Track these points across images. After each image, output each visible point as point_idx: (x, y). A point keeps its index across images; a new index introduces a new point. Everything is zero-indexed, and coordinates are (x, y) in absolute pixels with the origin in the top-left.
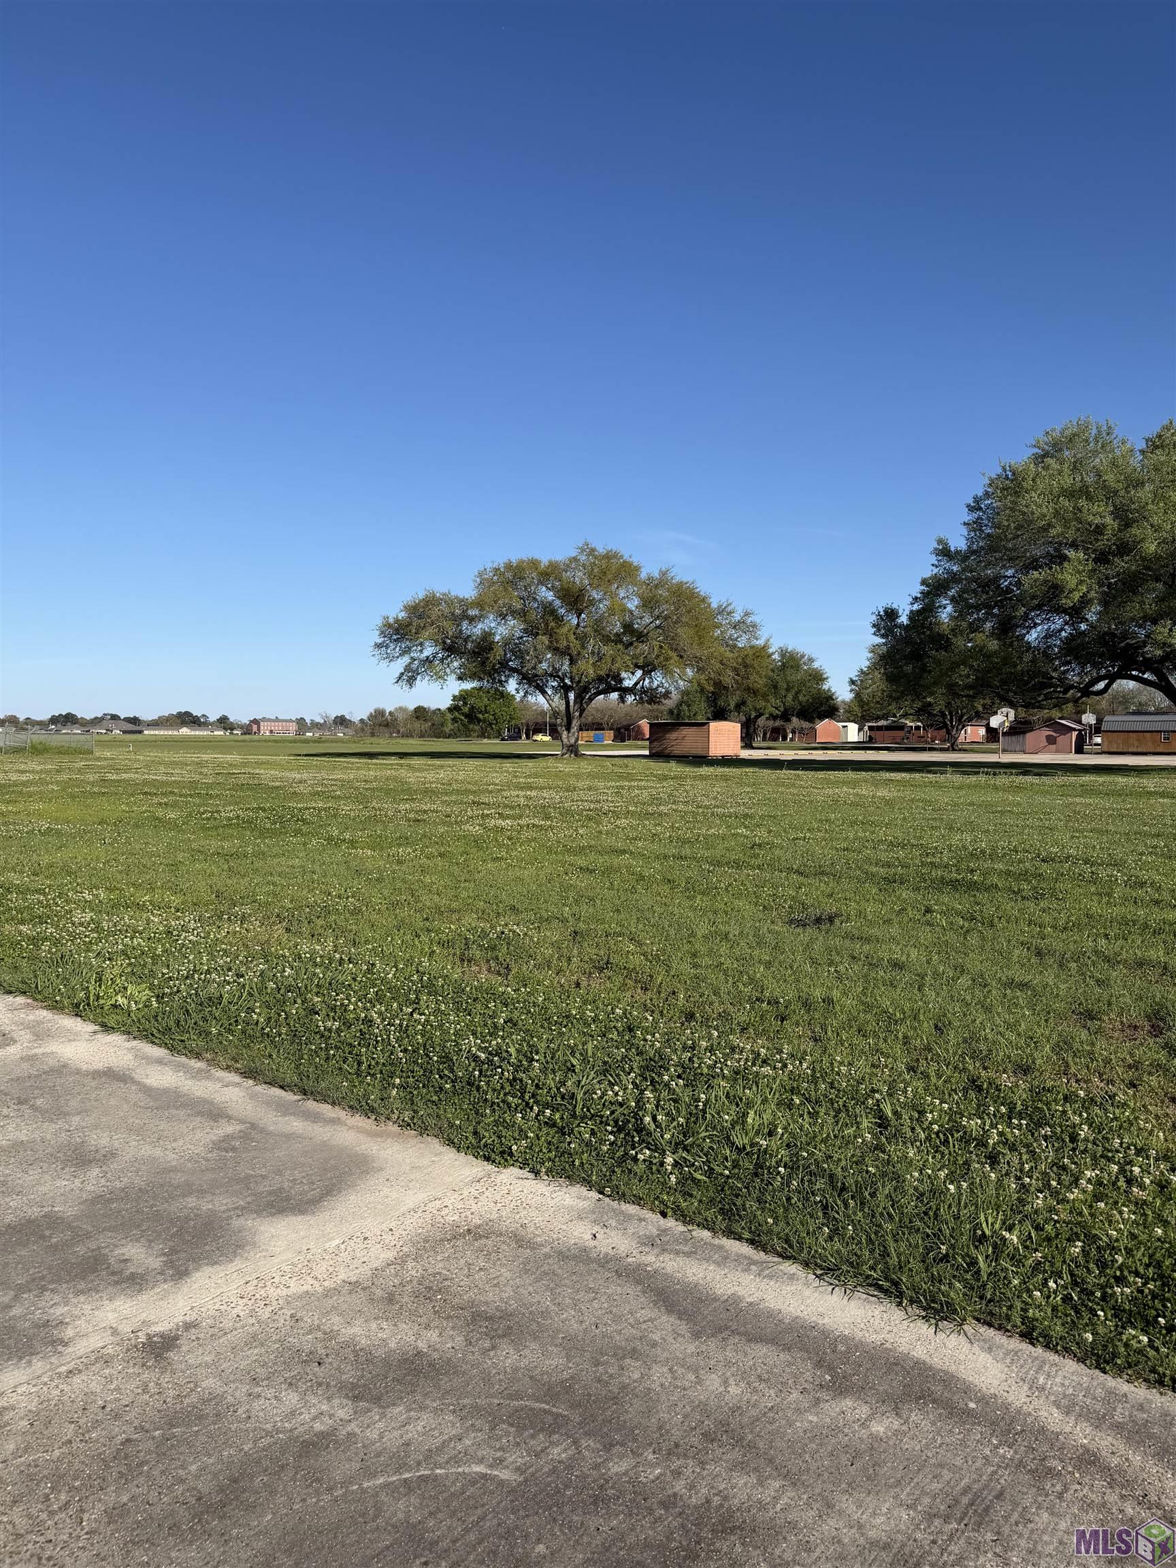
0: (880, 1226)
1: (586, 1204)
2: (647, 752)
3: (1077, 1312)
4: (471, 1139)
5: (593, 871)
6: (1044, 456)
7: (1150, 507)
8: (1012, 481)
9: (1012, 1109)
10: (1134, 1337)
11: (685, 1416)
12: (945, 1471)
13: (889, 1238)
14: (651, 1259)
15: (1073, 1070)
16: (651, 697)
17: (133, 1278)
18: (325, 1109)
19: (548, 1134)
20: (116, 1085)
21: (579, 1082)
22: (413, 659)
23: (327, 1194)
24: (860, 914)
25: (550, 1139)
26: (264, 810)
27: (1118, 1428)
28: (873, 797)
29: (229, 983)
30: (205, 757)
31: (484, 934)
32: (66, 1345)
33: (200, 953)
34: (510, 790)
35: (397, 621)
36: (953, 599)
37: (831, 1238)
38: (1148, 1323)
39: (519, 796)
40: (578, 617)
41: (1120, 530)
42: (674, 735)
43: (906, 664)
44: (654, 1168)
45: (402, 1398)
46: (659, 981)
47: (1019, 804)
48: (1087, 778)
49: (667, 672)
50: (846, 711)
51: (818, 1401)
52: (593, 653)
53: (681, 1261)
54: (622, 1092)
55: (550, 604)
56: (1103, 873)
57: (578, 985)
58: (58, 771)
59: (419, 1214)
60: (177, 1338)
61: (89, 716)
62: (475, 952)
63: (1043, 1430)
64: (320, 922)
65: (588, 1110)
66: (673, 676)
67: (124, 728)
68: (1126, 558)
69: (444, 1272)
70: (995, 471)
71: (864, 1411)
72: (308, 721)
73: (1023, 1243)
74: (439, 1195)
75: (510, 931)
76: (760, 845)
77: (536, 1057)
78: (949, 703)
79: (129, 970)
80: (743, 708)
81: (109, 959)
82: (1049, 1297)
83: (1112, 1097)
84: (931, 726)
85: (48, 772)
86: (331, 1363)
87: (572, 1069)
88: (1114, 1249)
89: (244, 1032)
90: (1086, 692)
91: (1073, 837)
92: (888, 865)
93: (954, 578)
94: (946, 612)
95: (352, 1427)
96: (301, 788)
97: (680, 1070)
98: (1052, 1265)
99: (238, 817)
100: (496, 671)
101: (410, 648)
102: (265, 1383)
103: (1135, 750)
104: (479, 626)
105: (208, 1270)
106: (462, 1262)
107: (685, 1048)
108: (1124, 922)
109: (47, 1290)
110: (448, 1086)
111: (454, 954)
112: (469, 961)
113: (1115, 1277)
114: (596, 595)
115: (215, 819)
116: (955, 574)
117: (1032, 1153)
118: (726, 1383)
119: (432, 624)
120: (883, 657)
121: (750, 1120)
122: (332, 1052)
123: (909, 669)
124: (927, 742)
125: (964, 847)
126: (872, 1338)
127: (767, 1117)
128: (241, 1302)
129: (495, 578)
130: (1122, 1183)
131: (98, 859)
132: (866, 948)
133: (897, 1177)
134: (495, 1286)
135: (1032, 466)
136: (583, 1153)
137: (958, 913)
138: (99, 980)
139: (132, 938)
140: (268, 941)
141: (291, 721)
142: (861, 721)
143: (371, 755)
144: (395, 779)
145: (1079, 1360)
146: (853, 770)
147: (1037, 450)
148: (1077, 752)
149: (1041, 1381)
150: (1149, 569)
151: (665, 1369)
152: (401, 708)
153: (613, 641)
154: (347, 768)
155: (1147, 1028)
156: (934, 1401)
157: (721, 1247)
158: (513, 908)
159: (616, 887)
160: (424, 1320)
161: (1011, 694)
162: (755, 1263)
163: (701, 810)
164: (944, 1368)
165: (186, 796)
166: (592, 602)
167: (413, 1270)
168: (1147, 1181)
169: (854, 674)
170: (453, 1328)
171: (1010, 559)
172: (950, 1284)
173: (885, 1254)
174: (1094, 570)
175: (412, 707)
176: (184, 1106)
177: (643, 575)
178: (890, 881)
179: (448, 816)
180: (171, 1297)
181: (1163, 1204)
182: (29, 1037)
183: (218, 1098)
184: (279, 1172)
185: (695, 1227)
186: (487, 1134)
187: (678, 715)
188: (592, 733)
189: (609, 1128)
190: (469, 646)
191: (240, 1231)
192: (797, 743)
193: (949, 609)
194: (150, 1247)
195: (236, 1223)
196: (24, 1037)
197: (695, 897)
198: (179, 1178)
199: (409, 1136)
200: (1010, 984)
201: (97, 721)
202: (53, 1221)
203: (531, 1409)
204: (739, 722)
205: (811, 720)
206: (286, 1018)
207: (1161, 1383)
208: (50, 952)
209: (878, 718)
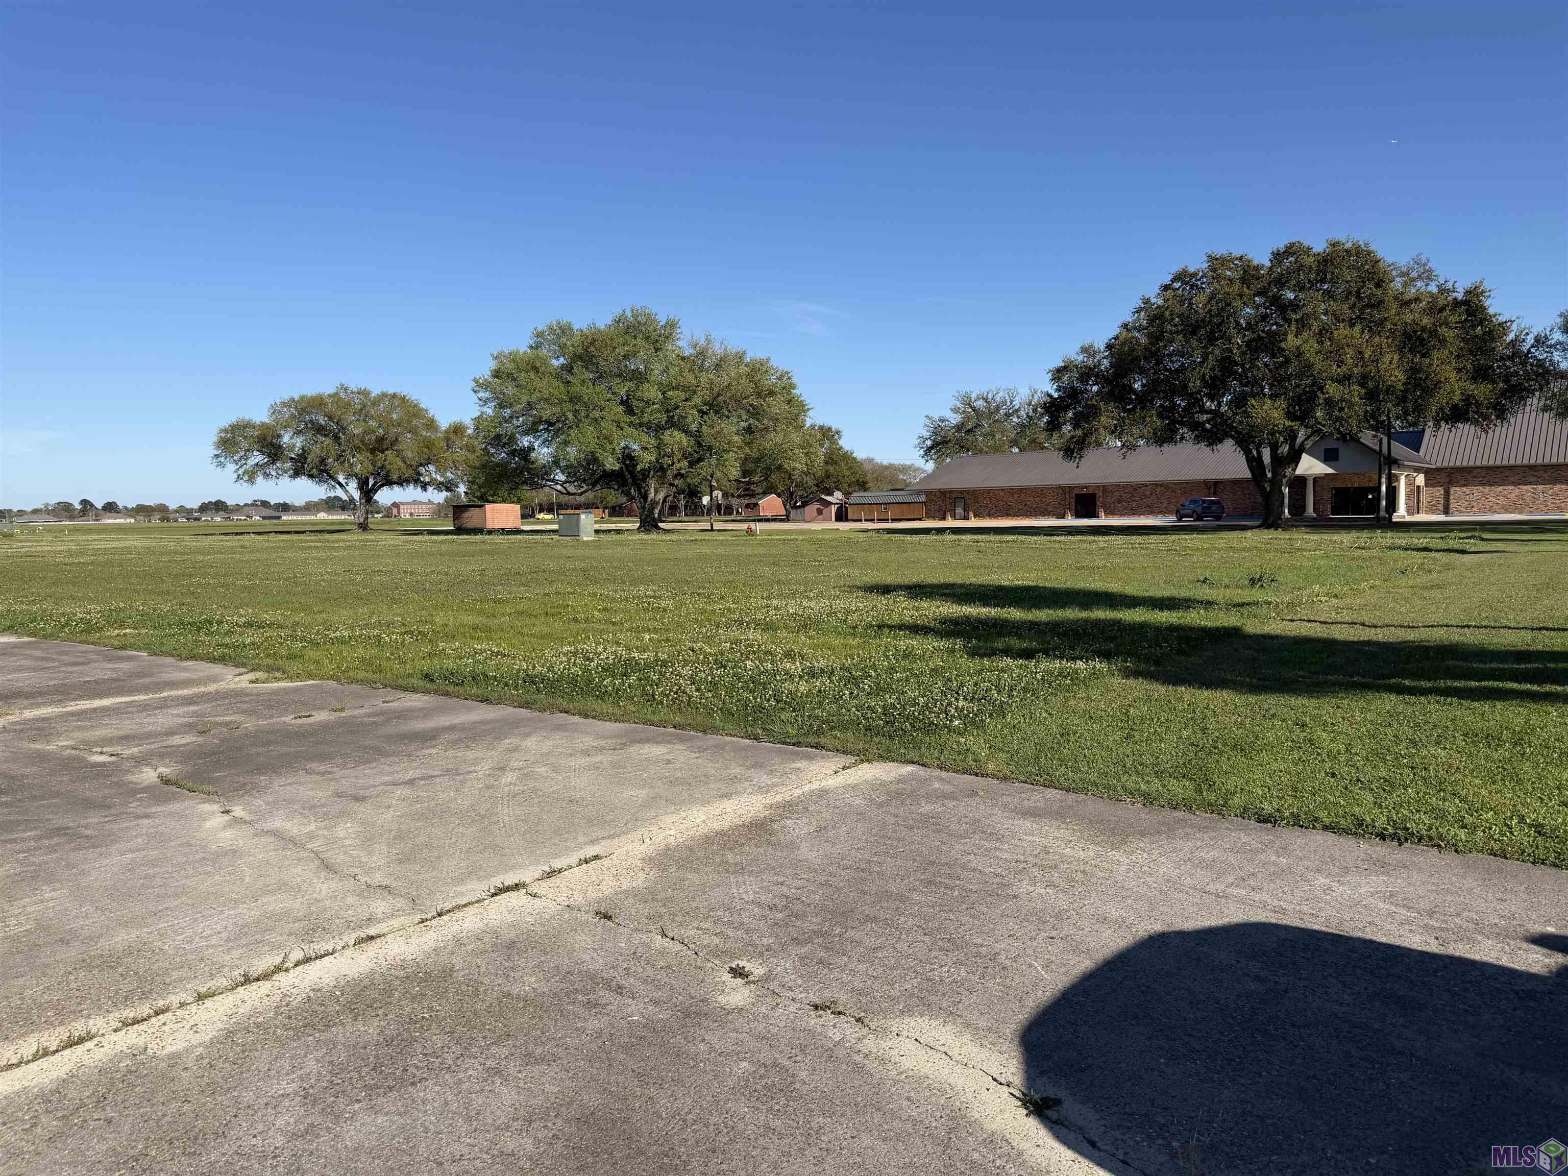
42: (466, 515)
67: (264, 514)
148: (836, 520)
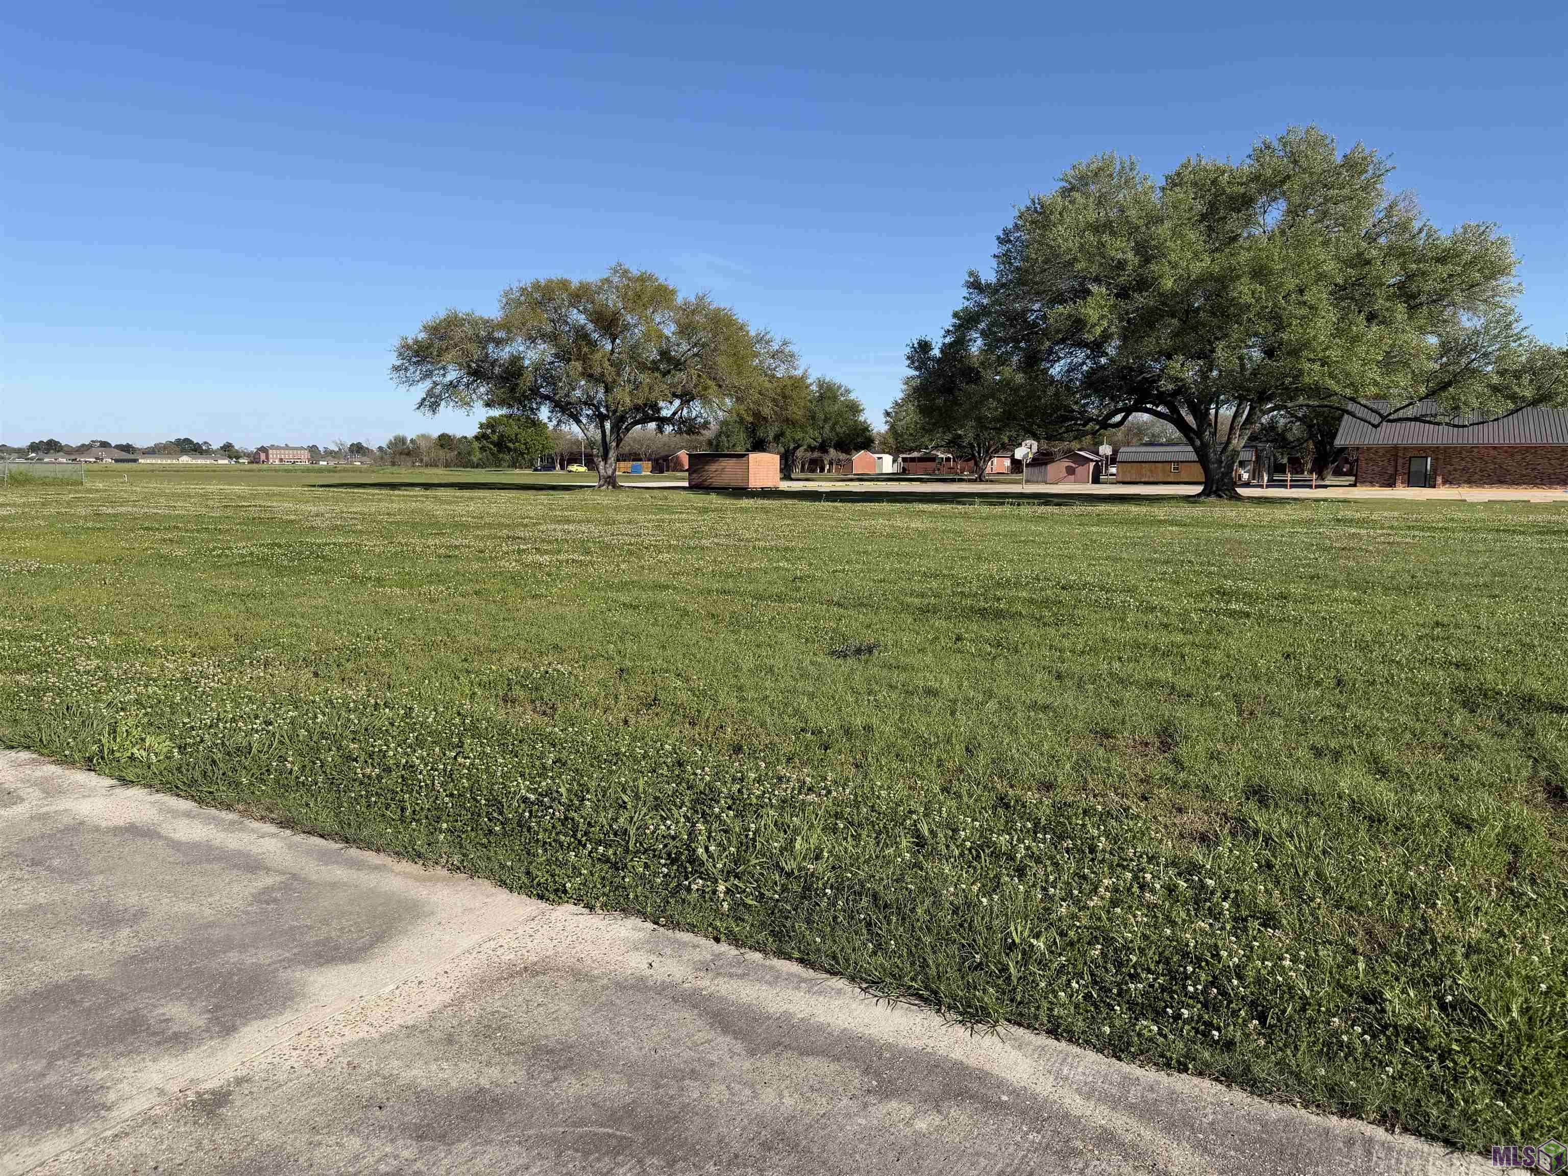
0: (919, 939)
1: (641, 935)
2: (686, 484)
3: (1097, 1007)
4: (524, 879)
5: (635, 607)
6: (1072, 189)
7: (1168, 244)
8: (1041, 214)
9: (1036, 825)
10: (1146, 1027)
11: (744, 1129)
12: (982, 1159)
13: (928, 950)
14: (706, 983)
15: (1091, 785)
16: (689, 427)
17: (176, 1036)
18: (370, 856)
19: (601, 870)
20: (140, 842)
21: (632, 818)
22: (436, 384)
23: (377, 940)
24: (896, 644)
25: (603, 874)
26: (280, 546)
27: (1132, 1108)
28: (908, 528)
29: (257, 731)
30: (211, 488)
31: (528, 675)
32: (109, 1109)
33: (223, 700)
34: (546, 523)
35: (416, 342)
36: (983, 334)
37: (875, 953)
38: (1157, 1013)
39: (558, 530)
40: (613, 342)
41: (1140, 267)
42: (713, 467)
43: (939, 397)
44: (707, 896)
45: (466, 1134)
46: (707, 715)
47: (1041, 534)
48: (1102, 508)
49: (706, 401)
50: (881, 443)
51: (865, 1105)
52: (629, 381)
53: (735, 984)
54: (676, 826)
55: (583, 327)
56: (1117, 601)
57: (626, 722)
58: (43, 504)
59: (474, 955)
60: (229, 1093)
61: (75, 443)
62: (518, 692)
63: (1067, 1115)
64: (349, 665)
65: (641, 844)
66: (712, 406)
67: (117, 456)
68: (1145, 294)
69: (502, 1010)
70: (1024, 204)
71: (909, 1110)
72: (321, 449)
73: (1049, 948)
74: (493, 935)
75: (554, 670)
76: (801, 578)
77: (588, 796)
78: (978, 435)
79: (146, 720)
80: (782, 439)
81: (122, 709)
82: (1071, 996)
83: (1127, 809)
84: (961, 457)
85: (31, 505)
86: (392, 1106)
87: (624, 806)
88: (1130, 950)
89: (277, 781)
90: (1104, 425)
91: (1090, 565)
92: (923, 595)
93: (984, 311)
94: (976, 346)
95: (418, 1165)
96: (318, 522)
97: (730, 802)
98: (1075, 966)
99: (252, 554)
100: (526, 397)
101: (431, 372)
102: (325, 1131)
103: (1147, 480)
104: (507, 349)
105: (256, 1024)
106: (520, 999)
107: (734, 779)
108: (1137, 645)
109: (83, 1055)
110: (497, 828)
111: (497, 696)
112: (513, 702)
113: (1130, 975)
114: (630, 319)
115: (227, 556)
116: (985, 307)
117: (1056, 864)
118: (781, 1096)
119: (456, 345)
120: (916, 390)
121: (798, 846)
122: (373, 799)
123: (940, 401)
124: (957, 474)
125: (991, 576)
126: (914, 1044)
127: (814, 841)
128: (294, 1053)
129: (523, 298)
130: (1135, 889)
131: (99, 600)
132: (904, 675)
133: (935, 893)
134: (554, 1020)
135: (1059, 199)
136: (637, 886)
137: (987, 641)
138: (113, 731)
139: (146, 686)
140: (295, 687)
141: (302, 448)
142: (895, 452)
143: (393, 486)
144: (421, 511)
145: (1097, 1051)
146: (888, 501)
147: (1066, 185)
148: (1093, 482)
149: (1065, 1072)
150: (1164, 304)
151: (723, 1087)
152: (423, 436)
153: (649, 369)
154: (367, 500)
155: (1157, 744)
156: (971, 1097)
157: (772, 968)
158: (556, 647)
159: (660, 623)
160: (484, 1058)
161: (1035, 427)
162: (804, 980)
163: (742, 543)
164: (980, 1066)
165: (192, 531)
166: (627, 327)
167: (471, 1010)
168: (1158, 886)
169: (889, 406)
170: (514, 1063)
171: (1038, 293)
172: (984, 990)
173: (925, 965)
174: (1115, 306)
175: (435, 434)
176: (218, 859)
177: (680, 300)
178: (924, 610)
179: (481, 552)
180: (220, 1053)
181: (1172, 907)
182: (38, 793)
183: (255, 850)
184: (326, 922)
185: (747, 950)
186: (539, 874)
187: (717, 445)
188: (629, 465)
189: (663, 861)
190: (497, 370)
191: (288, 984)
192: (834, 474)
193: (979, 342)
194: (192, 1005)
195: (283, 975)
196: (33, 795)
197: (739, 631)
198: (217, 933)
199: (459, 879)
200: (1034, 706)
201: (84, 449)
202: (83, 985)
203: (595, 1135)
204: (778, 453)
205: (847, 451)
206: (322, 766)
207: (1168, 1065)
208: (53, 703)
209: (911, 450)
